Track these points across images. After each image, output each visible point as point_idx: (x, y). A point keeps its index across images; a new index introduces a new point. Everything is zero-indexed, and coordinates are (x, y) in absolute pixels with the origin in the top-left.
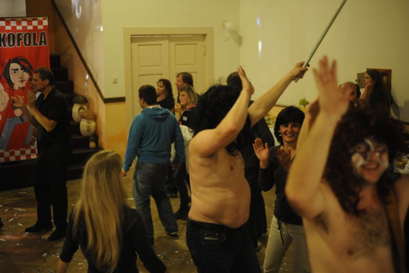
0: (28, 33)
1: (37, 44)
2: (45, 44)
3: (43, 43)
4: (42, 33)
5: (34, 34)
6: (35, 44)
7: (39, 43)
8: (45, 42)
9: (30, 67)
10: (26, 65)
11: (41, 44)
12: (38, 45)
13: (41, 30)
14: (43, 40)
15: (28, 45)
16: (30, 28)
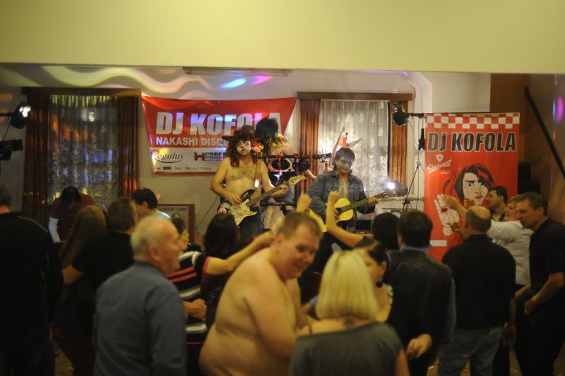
0: (490, 134)
1: (502, 149)
2: (514, 149)
3: (510, 148)
4: (510, 134)
5: (500, 135)
6: (499, 148)
7: (504, 148)
8: (513, 147)
9: (490, 178)
10: (486, 177)
11: (507, 149)
12: (504, 150)
13: (509, 130)
14: (511, 144)
15: (491, 150)
16: (495, 126)
